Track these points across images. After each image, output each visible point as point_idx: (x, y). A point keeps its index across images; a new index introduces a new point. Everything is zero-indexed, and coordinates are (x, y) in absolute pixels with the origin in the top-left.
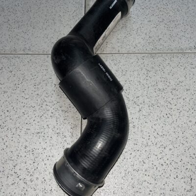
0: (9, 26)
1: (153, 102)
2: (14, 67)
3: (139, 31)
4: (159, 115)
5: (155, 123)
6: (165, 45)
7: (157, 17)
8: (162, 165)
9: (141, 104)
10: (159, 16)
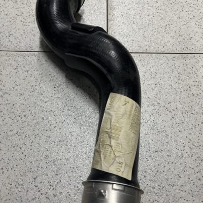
0: (23, 20)
1: (186, 109)
2: (31, 66)
3: (168, 29)
4: (194, 123)
5: (190, 132)
6: (198, 44)
7: (187, 13)
8: (200, 179)
9: (174, 110)
10: (189, 13)
